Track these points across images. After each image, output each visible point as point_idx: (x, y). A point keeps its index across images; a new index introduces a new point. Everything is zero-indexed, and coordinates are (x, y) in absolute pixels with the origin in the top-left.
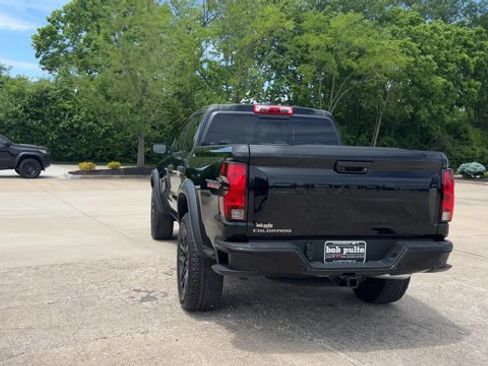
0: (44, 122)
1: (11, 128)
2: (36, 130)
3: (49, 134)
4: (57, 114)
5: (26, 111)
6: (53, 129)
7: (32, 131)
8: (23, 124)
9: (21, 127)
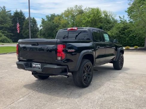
0: (125, 35)
1: (116, 38)
2: (123, 38)
3: (126, 38)
4: (129, 33)
5: (120, 32)
6: (128, 37)
7: (122, 38)
8: (119, 36)
9: (118, 37)
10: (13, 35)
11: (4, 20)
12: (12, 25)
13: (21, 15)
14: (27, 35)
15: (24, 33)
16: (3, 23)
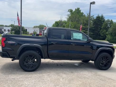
10: (92, 34)
11: (87, 23)
12: (93, 26)
13: (102, 19)
14: (104, 34)
15: (102, 33)
16: (86, 25)
